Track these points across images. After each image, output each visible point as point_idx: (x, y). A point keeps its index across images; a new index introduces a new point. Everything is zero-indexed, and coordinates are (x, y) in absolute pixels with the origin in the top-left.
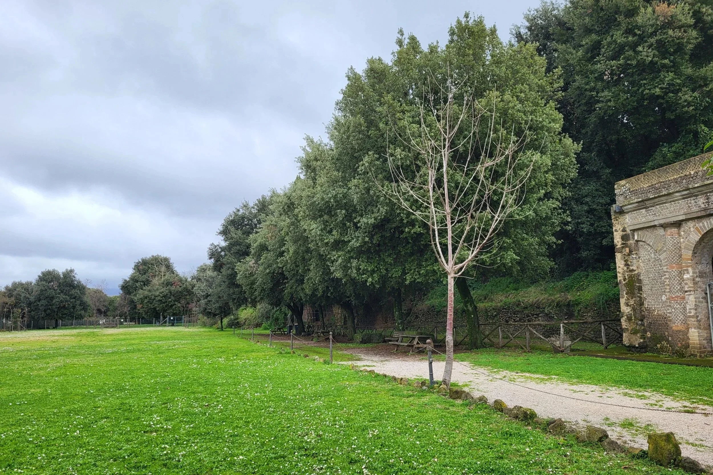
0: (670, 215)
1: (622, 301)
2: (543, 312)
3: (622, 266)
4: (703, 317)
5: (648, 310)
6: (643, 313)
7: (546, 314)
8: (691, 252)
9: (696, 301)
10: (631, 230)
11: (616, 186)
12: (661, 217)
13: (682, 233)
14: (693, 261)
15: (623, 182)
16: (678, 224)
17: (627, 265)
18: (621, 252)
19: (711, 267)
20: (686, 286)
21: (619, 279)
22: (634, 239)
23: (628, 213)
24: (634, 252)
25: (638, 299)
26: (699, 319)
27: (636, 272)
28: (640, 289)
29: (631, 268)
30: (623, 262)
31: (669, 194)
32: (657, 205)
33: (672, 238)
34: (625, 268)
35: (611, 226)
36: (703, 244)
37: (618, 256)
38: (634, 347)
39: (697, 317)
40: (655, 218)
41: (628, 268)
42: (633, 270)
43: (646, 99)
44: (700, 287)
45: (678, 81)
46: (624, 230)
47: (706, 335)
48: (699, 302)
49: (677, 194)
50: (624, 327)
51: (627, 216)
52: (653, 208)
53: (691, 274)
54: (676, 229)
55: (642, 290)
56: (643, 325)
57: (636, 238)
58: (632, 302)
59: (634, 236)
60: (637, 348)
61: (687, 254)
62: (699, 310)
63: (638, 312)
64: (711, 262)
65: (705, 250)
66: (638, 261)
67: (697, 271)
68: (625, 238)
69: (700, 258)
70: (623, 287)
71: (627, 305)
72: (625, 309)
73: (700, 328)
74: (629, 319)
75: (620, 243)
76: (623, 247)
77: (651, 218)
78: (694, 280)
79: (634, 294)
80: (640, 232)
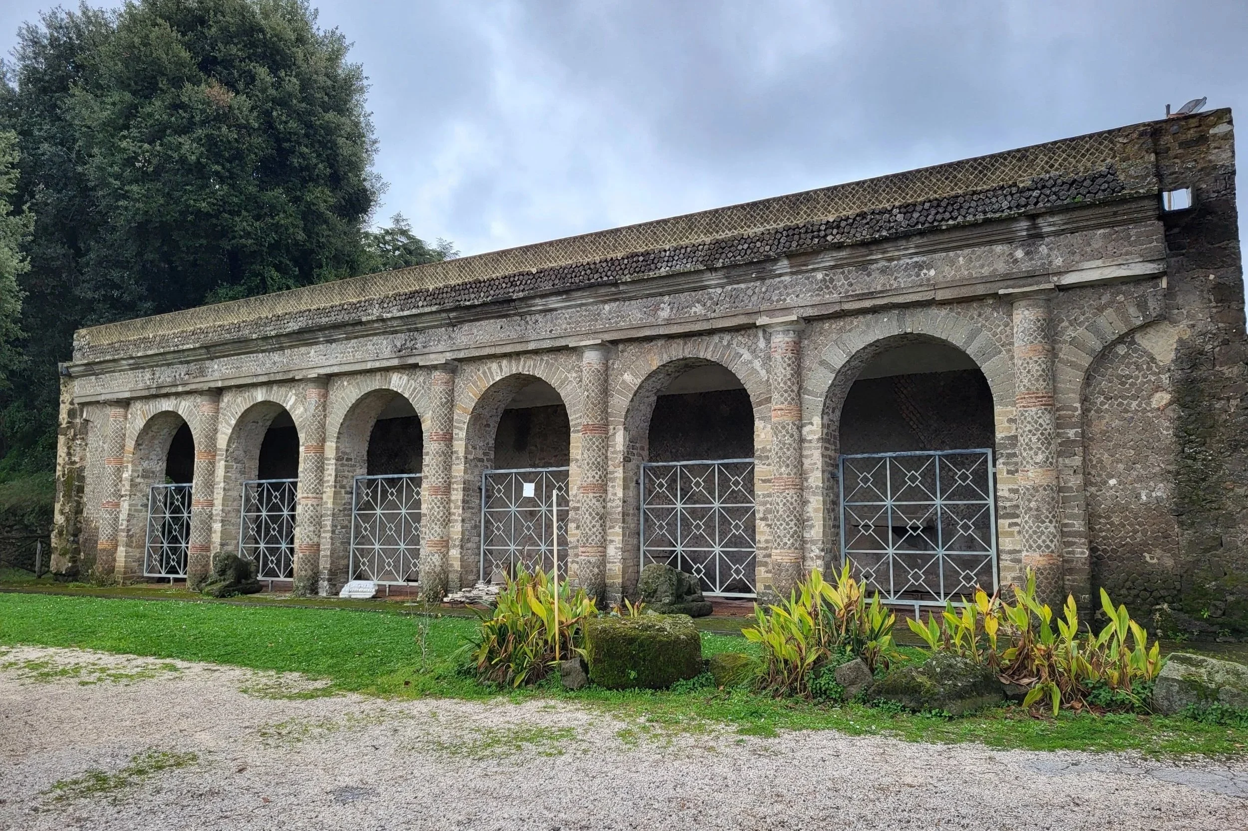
0: (116, 389)
1: (57, 506)
2: (21, 522)
3: (64, 455)
4: (138, 531)
5: (87, 521)
6: (79, 525)
7: (25, 525)
8: (134, 443)
9: (129, 510)
10: (78, 404)
11: (75, 336)
12: (109, 390)
13: (129, 416)
14: (136, 456)
15: (83, 331)
16: (125, 403)
17: (69, 454)
18: (66, 435)
19: (165, 464)
20: (123, 489)
21: (58, 474)
22: (82, 416)
23: (77, 377)
24: (78, 437)
25: (75, 505)
26: (131, 533)
27: (78, 466)
28: (81, 490)
29: (73, 459)
30: (66, 450)
31: (114, 361)
32: (107, 372)
33: (115, 421)
34: (67, 459)
35: (58, 392)
36: (150, 434)
37: (61, 439)
38: (61, 574)
39: (129, 531)
40: (102, 391)
41: (70, 459)
42: (74, 463)
43: (192, 214)
44: (141, 491)
45: (235, 200)
46: (72, 403)
47: (138, 555)
48: (136, 510)
49: (124, 362)
50: (53, 545)
51: (76, 383)
52: (103, 376)
53: (130, 473)
54: (122, 410)
55: (83, 492)
56: (77, 543)
57: (84, 416)
58: (67, 509)
59: (82, 412)
60: (64, 575)
61: (130, 444)
62: (134, 521)
63: (72, 523)
64: (165, 458)
65: (156, 442)
66: (85, 450)
67: (141, 469)
68: (72, 414)
69: (147, 452)
70: (61, 486)
71: (62, 513)
72: (59, 519)
73: (131, 547)
74: (60, 533)
75: (66, 421)
76: (68, 427)
77: (99, 389)
78: (132, 480)
79: (70, 497)
80: (90, 408)
